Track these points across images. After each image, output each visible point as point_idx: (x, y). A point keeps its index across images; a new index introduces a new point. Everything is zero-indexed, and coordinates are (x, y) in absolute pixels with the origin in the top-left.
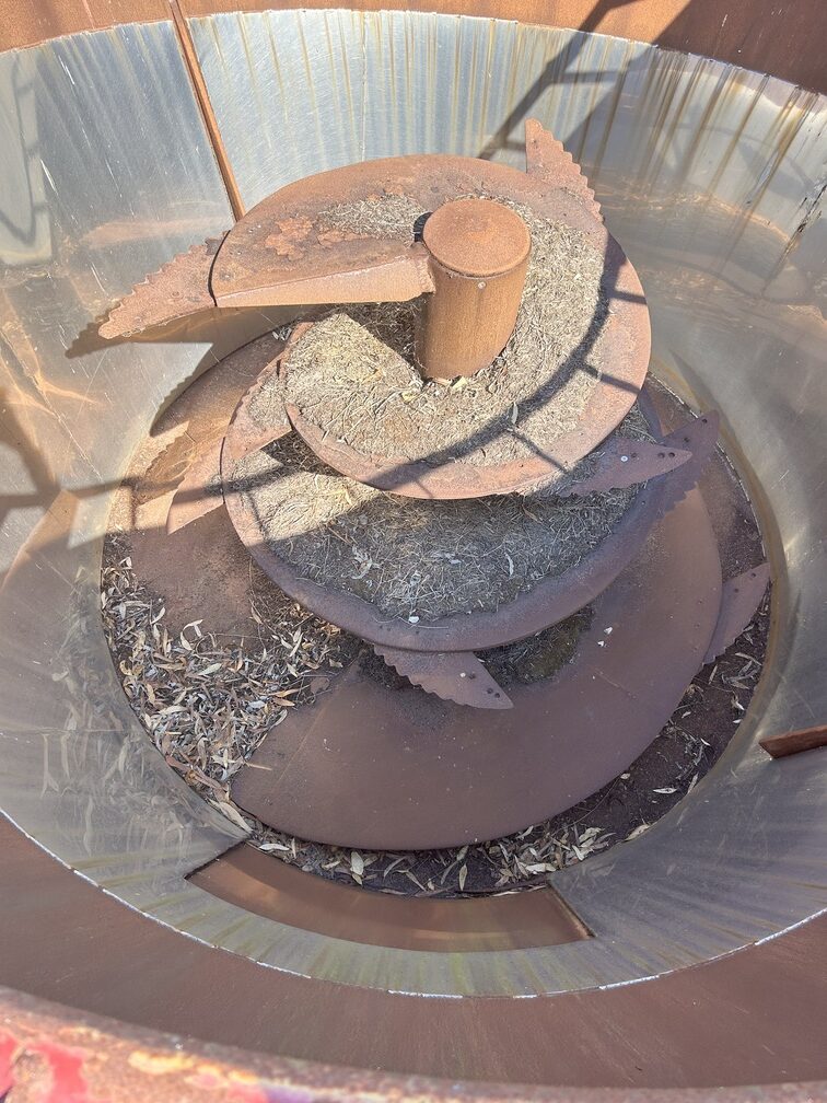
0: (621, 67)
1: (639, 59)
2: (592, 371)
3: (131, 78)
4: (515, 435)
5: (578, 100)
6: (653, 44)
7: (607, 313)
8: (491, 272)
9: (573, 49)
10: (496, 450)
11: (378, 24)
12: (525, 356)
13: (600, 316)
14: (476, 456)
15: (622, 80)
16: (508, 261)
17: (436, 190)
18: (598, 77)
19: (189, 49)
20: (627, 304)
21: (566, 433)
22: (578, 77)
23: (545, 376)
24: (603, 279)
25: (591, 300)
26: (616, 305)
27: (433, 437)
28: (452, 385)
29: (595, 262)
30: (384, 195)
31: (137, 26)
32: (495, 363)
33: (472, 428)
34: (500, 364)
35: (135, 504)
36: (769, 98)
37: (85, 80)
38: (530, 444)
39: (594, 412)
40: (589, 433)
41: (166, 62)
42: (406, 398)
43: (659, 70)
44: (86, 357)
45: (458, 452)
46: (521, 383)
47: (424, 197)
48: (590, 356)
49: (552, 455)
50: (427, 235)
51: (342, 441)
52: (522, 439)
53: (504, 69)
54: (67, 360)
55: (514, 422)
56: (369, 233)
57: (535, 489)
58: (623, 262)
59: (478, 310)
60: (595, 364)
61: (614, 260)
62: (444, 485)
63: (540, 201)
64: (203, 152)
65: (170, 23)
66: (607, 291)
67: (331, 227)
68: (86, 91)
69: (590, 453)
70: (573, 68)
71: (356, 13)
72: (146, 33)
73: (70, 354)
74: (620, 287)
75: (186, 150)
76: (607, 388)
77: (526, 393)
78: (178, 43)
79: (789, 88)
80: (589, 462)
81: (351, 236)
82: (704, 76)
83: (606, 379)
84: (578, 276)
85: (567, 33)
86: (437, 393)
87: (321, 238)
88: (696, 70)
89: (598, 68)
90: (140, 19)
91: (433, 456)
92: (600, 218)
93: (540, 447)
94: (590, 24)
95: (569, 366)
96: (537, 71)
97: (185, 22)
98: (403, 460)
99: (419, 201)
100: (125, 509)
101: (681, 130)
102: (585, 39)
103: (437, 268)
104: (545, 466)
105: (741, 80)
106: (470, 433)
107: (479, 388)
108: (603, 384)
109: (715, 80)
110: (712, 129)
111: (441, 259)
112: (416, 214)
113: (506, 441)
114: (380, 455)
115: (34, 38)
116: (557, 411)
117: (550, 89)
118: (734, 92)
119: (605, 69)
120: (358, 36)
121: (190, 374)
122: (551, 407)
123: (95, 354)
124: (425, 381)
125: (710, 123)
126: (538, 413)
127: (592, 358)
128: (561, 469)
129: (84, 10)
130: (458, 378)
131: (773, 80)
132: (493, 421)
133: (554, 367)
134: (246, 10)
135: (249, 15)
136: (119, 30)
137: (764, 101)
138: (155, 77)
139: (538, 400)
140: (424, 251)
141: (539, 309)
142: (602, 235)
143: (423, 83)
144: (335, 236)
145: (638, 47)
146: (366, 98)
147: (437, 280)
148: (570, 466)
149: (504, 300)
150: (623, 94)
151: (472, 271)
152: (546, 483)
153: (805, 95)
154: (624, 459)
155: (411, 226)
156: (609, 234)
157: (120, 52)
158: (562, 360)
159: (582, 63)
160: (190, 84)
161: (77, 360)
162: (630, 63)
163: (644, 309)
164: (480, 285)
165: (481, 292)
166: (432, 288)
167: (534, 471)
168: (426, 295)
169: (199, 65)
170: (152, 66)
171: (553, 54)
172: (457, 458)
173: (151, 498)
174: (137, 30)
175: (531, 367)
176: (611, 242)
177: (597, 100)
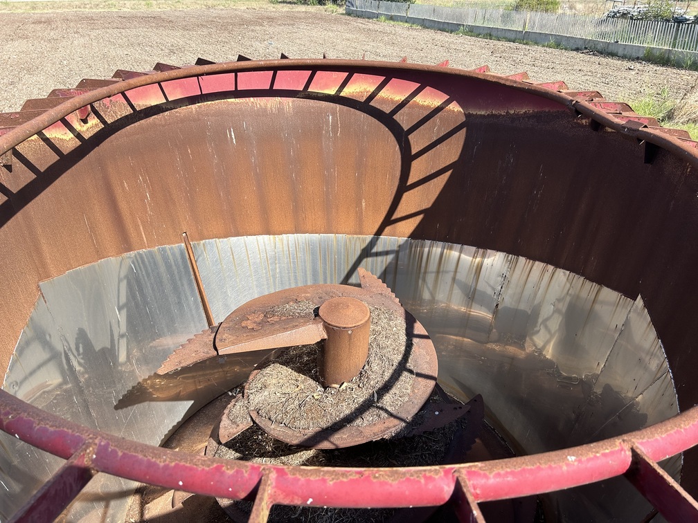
0: (396, 248)
1: (403, 244)
2: (411, 372)
3: (162, 269)
4: (378, 407)
5: (379, 263)
6: (409, 238)
7: (412, 344)
8: (354, 325)
9: (373, 243)
10: (369, 417)
11: (282, 240)
12: (375, 367)
13: (409, 346)
14: (358, 422)
15: (397, 252)
16: (361, 320)
17: (320, 298)
18: (387, 253)
19: (191, 255)
20: (421, 339)
21: (404, 403)
22: (377, 254)
23: (387, 376)
24: (407, 329)
25: (403, 338)
26: (415, 340)
27: (334, 414)
28: (340, 387)
29: (400, 323)
30: (296, 301)
31: (167, 247)
32: (361, 373)
33: (354, 406)
34: (364, 373)
35: (143, 505)
36: (466, 254)
37: (141, 270)
38: (386, 411)
39: (416, 391)
40: (416, 402)
41: (180, 261)
42: (316, 397)
43: (413, 249)
44: (124, 409)
45: (349, 420)
46: (376, 381)
47: (315, 301)
48: (408, 365)
49: (399, 415)
50: (321, 313)
51: (283, 425)
52: (382, 409)
53: (343, 253)
54: (115, 411)
55: (376, 400)
56: (292, 316)
57: (393, 434)
58: (415, 322)
59: (349, 345)
60: (412, 368)
61: (410, 320)
62: (343, 439)
63: (370, 299)
64: (195, 300)
65: (183, 245)
66: (410, 334)
67: (274, 315)
68: (140, 275)
69: (418, 412)
70: (374, 250)
71: (272, 237)
72: (171, 249)
73: (117, 408)
74: (416, 332)
75: (187, 299)
76: (420, 379)
77: (379, 386)
78: (187, 253)
79: (473, 249)
80: (419, 417)
81: (284, 318)
82: (434, 249)
83: (419, 375)
84: (395, 329)
85: (369, 238)
86: (333, 392)
87: (269, 320)
88: (430, 247)
89: (386, 249)
90: (169, 244)
91: (335, 424)
92: (400, 304)
93: (392, 412)
94: (379, 232)
95: (399, 370)
96: (358, 253)
97: (190, 244)
98: (318, 429)
99: (313, 303)
100: (137, 508)
101: (429, 274)
102: (377, 239)
103: (328, 327)
104: (396, 422)
105: (451, 248)
106: (353, 409)
107: (355, 386)
108: (417, 378)
109: (439, 250)
110: (443, 272)
111: (329, 322)
112: (313, 307)
113: (373, 411)
114: (305, 429)
115: (120, 253)
116: (397, 392)
117: (365, 260)
118: (449, 254)
119: (389, 249)
120: (273, 245)
121: (180, 420)
122: (393, 391)
123: (129, 408)
124: (325, 388)
125: (441, 269)
126: (388, 395)
127: (410, 365)
128: (405, 421)
129: (143, 240)
130: (343, 383)
131: (465, 247)
132: (364, 402)
133: (391, 371)
134: (219, 238)
135: (221, 240)
136: (159, 248)
137: (463, 256)
138: (174, 267)
139: (386, 388)
140: (320, 320)
141: (378, 345)
142: (401, 311)
143: (305, 262)
144: (276, 318)
145: (402, 240)
146: (278, 271)
147: (328, 333)
148: (409, 418)
149: (361, 339)
150: (399, 263)
151: (344, 326)
152: (399, 430)
153: (481, 251)
154: (437, 413)
155: (312, 311)
156: (406, 311)
157: (159, 258)
158: (394, 367)
159: (378, 248)
160: (191, 270)
161: (120, 411)
162: (400, 246)
163: (430, 342)
164: (350, 332)
165: (350, 335)
166: (326, 337)
167: (391, 425)
168: (323, 340)
169: (196, 262)
170: (173, 263)
171: (364, 246)
172: (348, 423)
173: (154, 499)
174: (167, 248)
175: (379, 373)
176: (406, 312)
177: (387, 263)
